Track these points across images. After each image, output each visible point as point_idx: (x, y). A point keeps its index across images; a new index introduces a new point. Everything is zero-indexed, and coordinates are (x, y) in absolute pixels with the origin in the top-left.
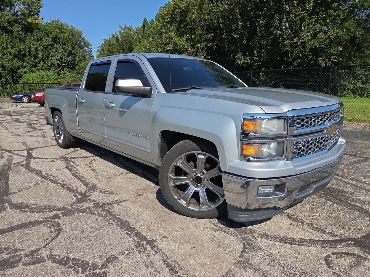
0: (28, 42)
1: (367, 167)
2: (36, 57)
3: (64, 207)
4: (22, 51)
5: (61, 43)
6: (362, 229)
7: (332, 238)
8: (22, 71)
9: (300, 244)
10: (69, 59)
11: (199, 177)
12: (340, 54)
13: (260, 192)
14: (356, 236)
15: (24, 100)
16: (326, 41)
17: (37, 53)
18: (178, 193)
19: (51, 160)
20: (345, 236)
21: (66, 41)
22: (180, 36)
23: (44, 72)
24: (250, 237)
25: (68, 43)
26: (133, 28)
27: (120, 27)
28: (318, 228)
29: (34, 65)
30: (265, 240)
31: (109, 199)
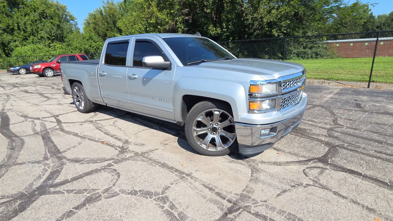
0: (15, 17)
1: (316, 111)
2: (26, 31)
3: (112, 158)
4: (10, 25)
5: (49, 18)
6: (321, 152)
7: (304, 159)
8: (13, 45)
9: (286, 164)
10: (58, 32)
11: (214, 127)
12: (288, 26)
13: (262, 133)
14: (318, 156)
15: (21, 72)
16: (277, 16)
17: (26, 28)
18: (199, 140)
19: (80, 123)
20: (311, 157)
21: (53, 16)
22: (160, 10)
23: (35, 45)
24: (254, 164)
25: (55, 18)
26: (115, 3)
27: (103, 1)
28: (294, 154)
29: (24, 39)
30: (264, 165)
31: (144, 149)
